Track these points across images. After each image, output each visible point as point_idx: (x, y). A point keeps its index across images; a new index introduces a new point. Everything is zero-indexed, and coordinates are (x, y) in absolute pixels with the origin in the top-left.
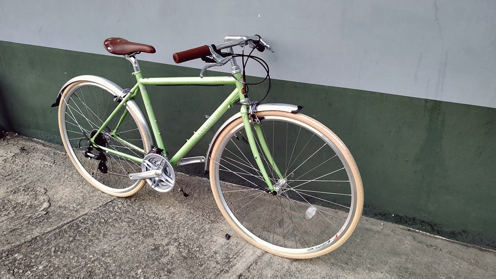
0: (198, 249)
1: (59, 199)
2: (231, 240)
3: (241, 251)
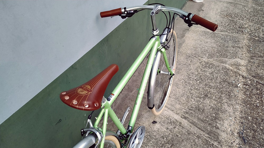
3: (166, 117)
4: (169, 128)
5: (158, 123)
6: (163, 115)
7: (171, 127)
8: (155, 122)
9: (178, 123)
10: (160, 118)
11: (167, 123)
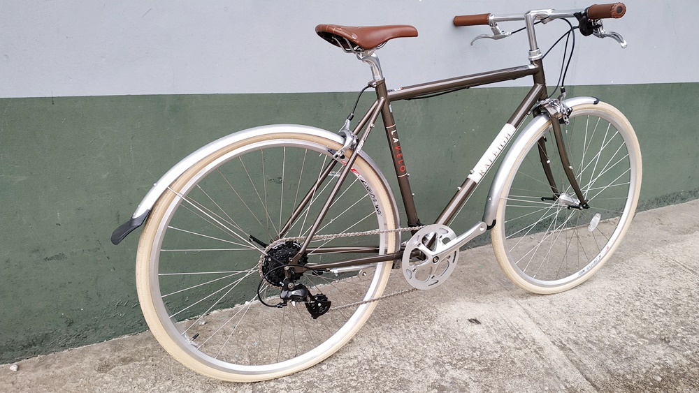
4: (503, 343)
5: (484, 326)
6: (507, 320)
7: (511, 344)
8: (476, 321)
9: (535, 346)
11: (505, 335)
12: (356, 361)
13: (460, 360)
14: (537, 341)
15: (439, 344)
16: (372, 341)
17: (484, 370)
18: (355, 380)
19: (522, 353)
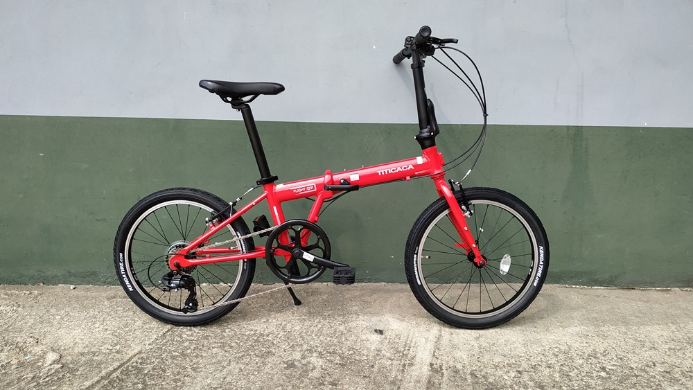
0: (351, 352)
1: (72, 345)
2: (387, 334)
3: (409, 342)
4: (383, 352)
5: (383, 336)
6: (410, 339)
7: (388, 355)
8: (381, 332)
9: (409, 362)
10: (396, 336)
11: (392, 348)
12: (253, 333)
13: (330, 353)
14: (416, 359)
15: (329, 339)
16: (281, 325)
17: (340, 364)
18: (237, 343)
19: (390, 362)
